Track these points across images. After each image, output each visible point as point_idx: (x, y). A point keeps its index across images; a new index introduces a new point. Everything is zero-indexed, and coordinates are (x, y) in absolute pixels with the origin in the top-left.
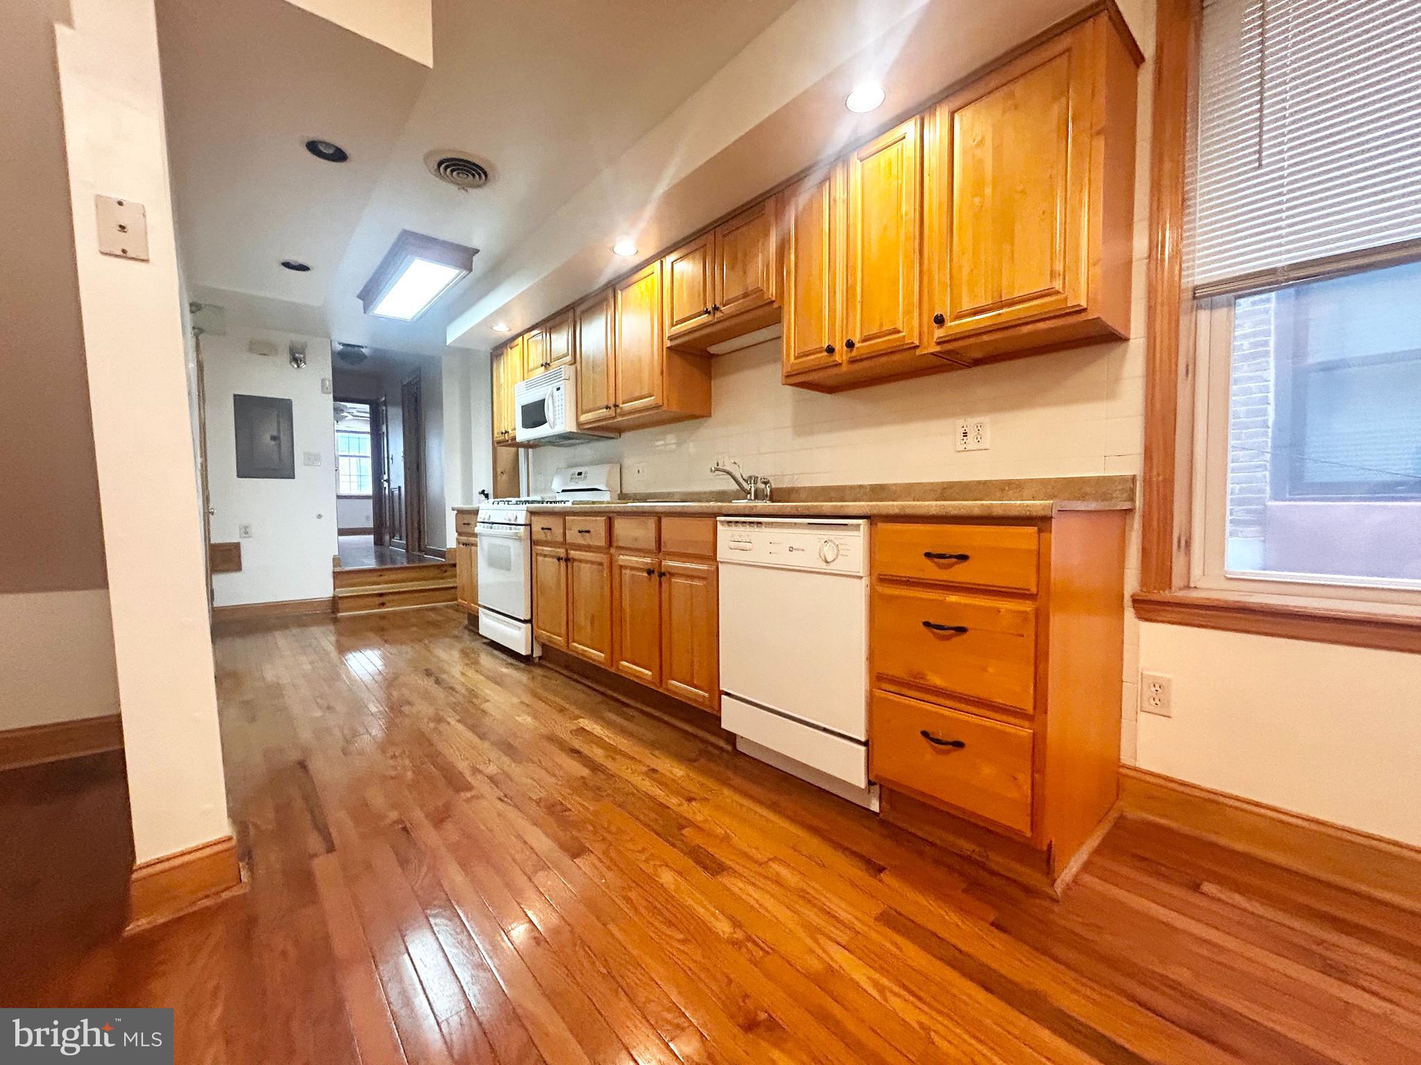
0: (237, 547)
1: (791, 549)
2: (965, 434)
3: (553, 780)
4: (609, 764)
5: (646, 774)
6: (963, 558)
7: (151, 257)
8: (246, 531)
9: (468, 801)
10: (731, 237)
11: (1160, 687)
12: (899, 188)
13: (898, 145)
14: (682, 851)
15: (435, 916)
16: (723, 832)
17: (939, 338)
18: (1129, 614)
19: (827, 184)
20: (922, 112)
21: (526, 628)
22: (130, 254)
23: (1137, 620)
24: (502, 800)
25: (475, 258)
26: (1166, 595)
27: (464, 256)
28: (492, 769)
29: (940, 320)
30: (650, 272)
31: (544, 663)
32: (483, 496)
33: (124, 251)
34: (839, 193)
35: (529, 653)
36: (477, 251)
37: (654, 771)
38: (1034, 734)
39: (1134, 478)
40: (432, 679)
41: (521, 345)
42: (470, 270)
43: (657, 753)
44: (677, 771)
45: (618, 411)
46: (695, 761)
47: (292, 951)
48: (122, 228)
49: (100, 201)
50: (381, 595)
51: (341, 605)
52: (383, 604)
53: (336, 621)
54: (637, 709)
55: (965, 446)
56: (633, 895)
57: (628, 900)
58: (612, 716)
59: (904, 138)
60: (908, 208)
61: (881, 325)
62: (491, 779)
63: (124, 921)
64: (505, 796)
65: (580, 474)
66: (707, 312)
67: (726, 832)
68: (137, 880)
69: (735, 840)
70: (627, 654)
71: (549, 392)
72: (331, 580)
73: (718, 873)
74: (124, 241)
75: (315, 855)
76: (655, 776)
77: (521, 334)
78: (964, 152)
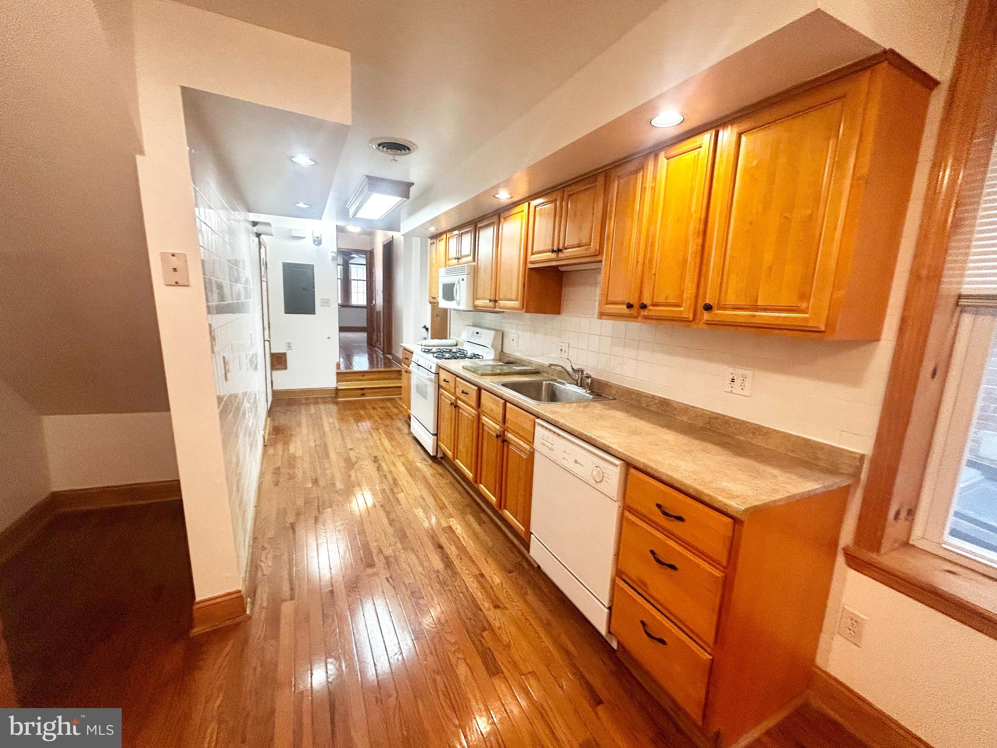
0: (285, 354)
1: (576, 462)
2: (733, 380)
3: (420, 569)
4: (457, 563)
5: (476, 577)
6: (680, 519)
7: (191, 284)
8: (289, 346)
9: (370, 576)
10: (574, 198)
11: (856, 622)
12: (692, 189)
13: (696, 152)
14: (477, 650)
15: (331, 663)
16: (508, 641)
17: (706, 321)
18: (840, 559)
19: (641, 172)
20: (717, 126)
21: (433, 439)
22: (180, 283)
23: (846, 566)
24: (388, 580)
25: (412, 189)
26: (873, 557)
27: (404, 189)
28: (389, 552)
29: (708, 308)
30: (520, 210)
31: (443, 462)
32: (425, 330)
33: (177, 283)
34: (649, 183)
35: (435, 454)
36: (413, 184)
37: (482, 575)
38: (712, 660)
39: (862, 457)
40: (376, 465)
41: (445, 239)
42: (408, 197)
43: (489, 560)
44: (496, 578)
45: (497, 304)
46: (510, 572)
47: (259, 669)
48: (175, 270)
49: (163, 255)
50: (362, 389)
51: (340, 394)
52: (363, 395)
53: (336, 403)
54: (489, 516)
55: (731, 389)
56: (438, 678)
57: (434, 681)
58: (471, 519)
59: (701, 147)
60: (696, 207)
61: (667, 297)
62: (387, 558)
63: (191, 626)
64: (391, 577)
65: (477, 333)
66: (553, 251)
67: (510, 641)
68: (196, 609)
69: (513, 650)
70: (483, 480)
71: (458, 280)
72: (335, 377)
73: (494, 675)
74: (177, 277)
75: (285, 601)
76: (481, 580)
77: (445, 232)
78: (745, 170)
